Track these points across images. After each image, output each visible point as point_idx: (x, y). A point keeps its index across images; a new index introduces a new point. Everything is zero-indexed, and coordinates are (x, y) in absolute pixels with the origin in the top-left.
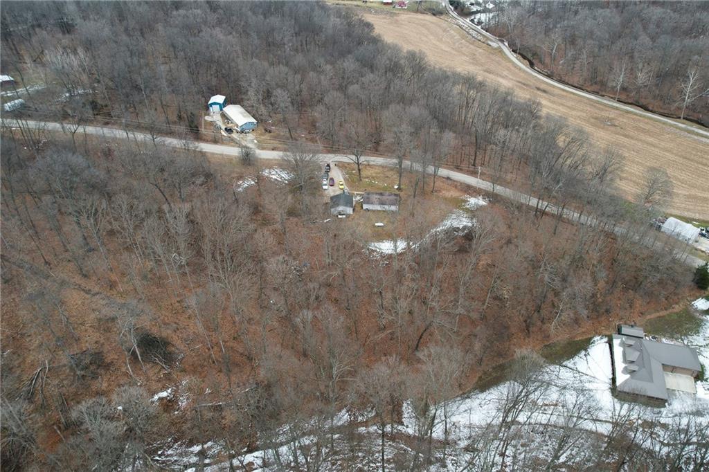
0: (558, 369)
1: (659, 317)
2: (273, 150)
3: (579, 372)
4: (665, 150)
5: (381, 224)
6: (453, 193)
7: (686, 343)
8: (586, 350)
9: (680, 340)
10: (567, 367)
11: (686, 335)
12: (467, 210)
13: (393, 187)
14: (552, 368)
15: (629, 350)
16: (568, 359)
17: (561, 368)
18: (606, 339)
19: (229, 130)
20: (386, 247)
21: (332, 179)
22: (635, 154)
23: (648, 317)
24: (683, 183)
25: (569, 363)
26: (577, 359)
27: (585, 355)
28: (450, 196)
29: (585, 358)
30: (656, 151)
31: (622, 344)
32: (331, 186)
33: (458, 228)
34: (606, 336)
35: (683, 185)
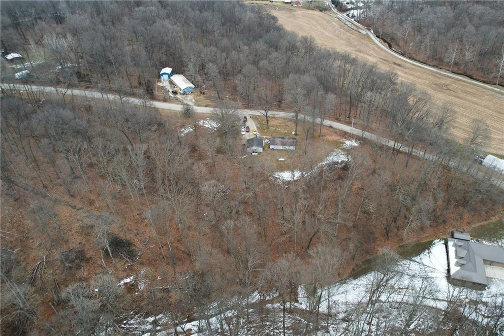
0: (409, 263)
1: (481, 226)
2: (206, 106)
3: (424, 265)
4: (485, 107)
5: (283, 159)
6: (334, 137)
7: (500, 245)
8: (429, 249)
9: (496, 242)
10: (415, 261)
11: (500, 239)
12: (344, 150)
13: (291, 133)
14: (405, 262)
15: (459, 249)
16: (416, 256)
17: (411, 262)
19: (175, 93)
20: (286, 176)
21: (248, 128)
22: (464, 110)
23: (473, 226)
24: (498, 130)
25: (417, 259)
26: (422, 255)
27: (428, 253)
28: (332, 139)
29: (428, 255)
30: (479, 108)
31: (455, 245)
32: (247, 132)
33: (338, 162)
34: (443, 239)
35: (499, 132)
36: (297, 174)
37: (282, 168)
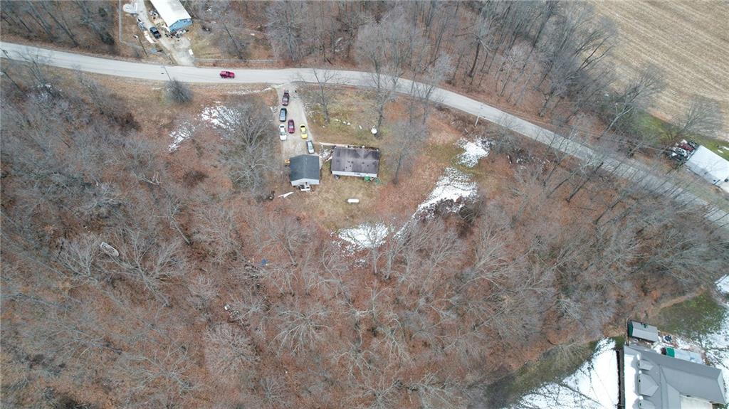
0: (557, 389)
1: (675, 305)
2: (214, 65)
3: (581, 394)
4: (698, 25)
5: (357, 201)
6: (444, 137)
7: (704, 345)
8: (589, 361)
9: (697, 341)
10: (566, 386)
11: (705, 332)
12: (463, 169)
13: (370, 130)
14: (550, 387)
16: (569, 375)
17: (561, 388)
18: (613, 344)
19: (156, 34)
20: (361, 236)
21: (292, 122)
22: (661, 32)
23: (663, 305)
24: (717, 82)
25: (569, 381)
26: (579, 374)
27: (589, 368)
28: (441, 142)
29: (588, 374)
30: (688, 28)
32: (291, 133)
33: (452, 201)
34: (614, 338)
35: (717, 86)
36: (382, 231)
37: (354, 217)
